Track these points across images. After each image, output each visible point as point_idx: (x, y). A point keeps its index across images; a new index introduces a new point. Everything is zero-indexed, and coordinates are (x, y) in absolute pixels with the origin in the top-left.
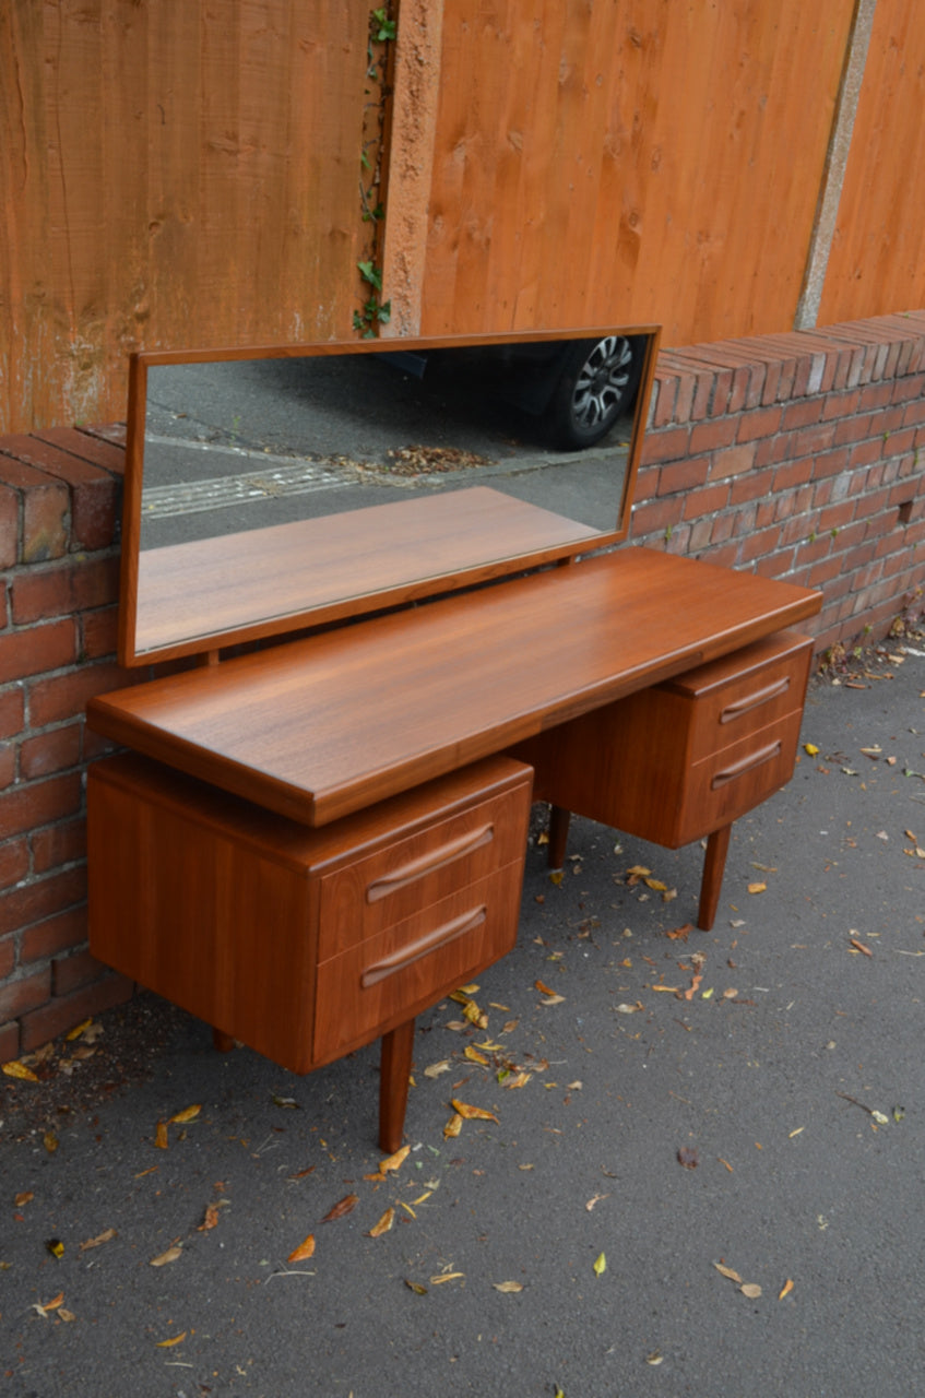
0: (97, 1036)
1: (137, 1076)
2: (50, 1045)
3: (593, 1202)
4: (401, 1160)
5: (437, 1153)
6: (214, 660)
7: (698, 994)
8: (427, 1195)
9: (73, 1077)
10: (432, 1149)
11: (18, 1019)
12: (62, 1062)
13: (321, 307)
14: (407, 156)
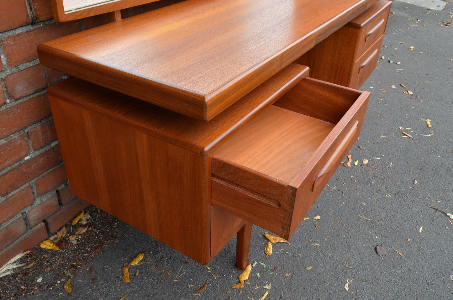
0: (87, 220)
1: (109, 239)
2: (64, 228)
3: (347, 285)
4: (249, 273)
5: (265, 266)
7: (353, 164)
8: (267, 294)
9: (77, 244)
10: (262, 264)
11: (44, 221)
12: (71, 238)
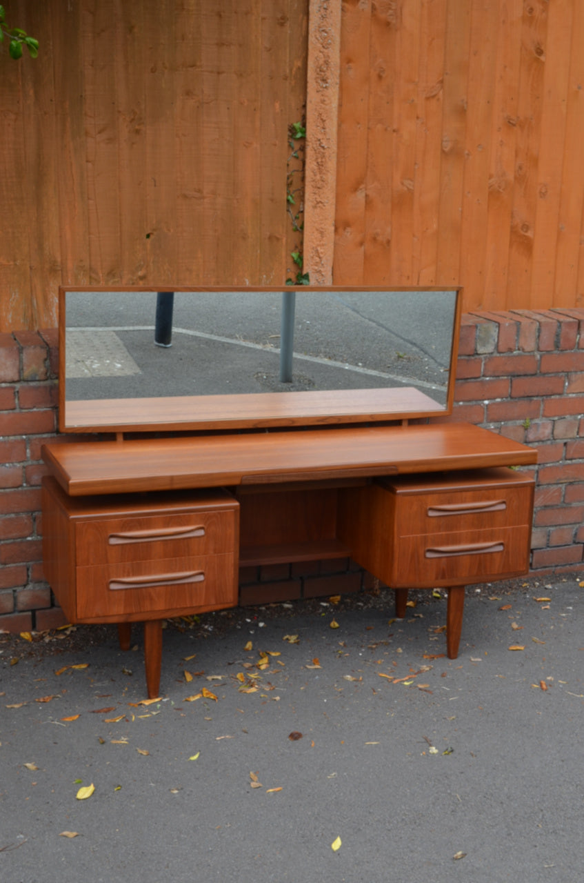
1: (76, 650)
2: (48, 630)
3: (223, 737)
4: (152, 702)
5: (173, 704)
6: (120, 438)
7: (402, 682)
8: (148, 716)
9: (47, 643)
11: (32, 611)
12: (47, 637)
13: (264, 276)
14: (317, 196)
